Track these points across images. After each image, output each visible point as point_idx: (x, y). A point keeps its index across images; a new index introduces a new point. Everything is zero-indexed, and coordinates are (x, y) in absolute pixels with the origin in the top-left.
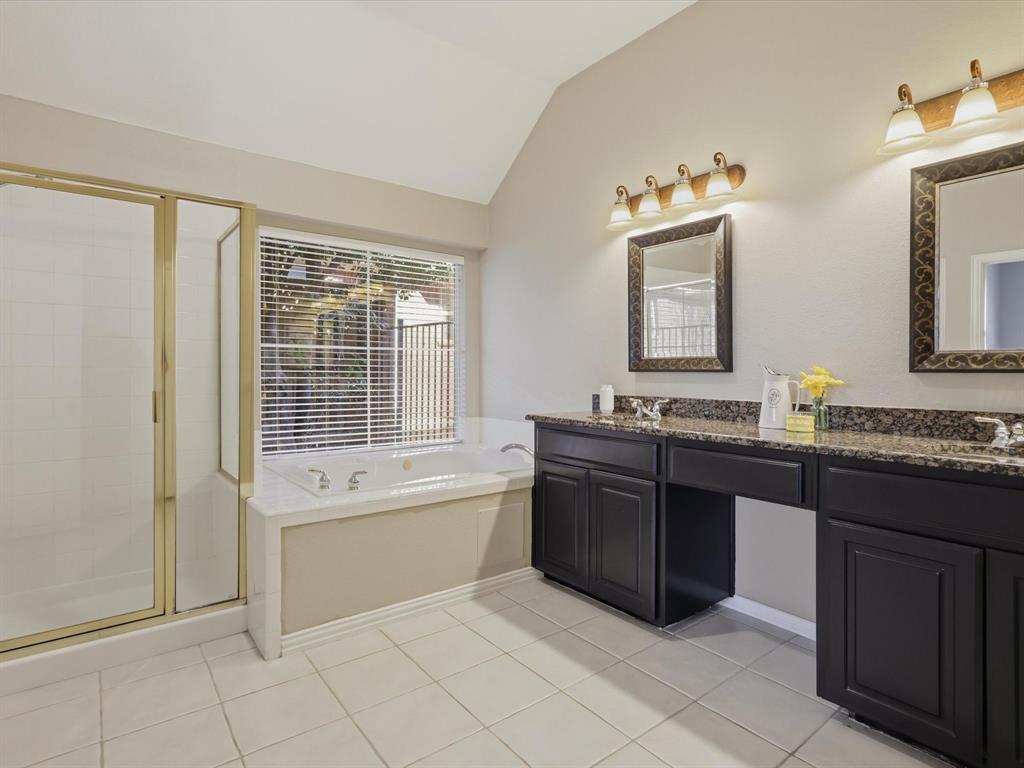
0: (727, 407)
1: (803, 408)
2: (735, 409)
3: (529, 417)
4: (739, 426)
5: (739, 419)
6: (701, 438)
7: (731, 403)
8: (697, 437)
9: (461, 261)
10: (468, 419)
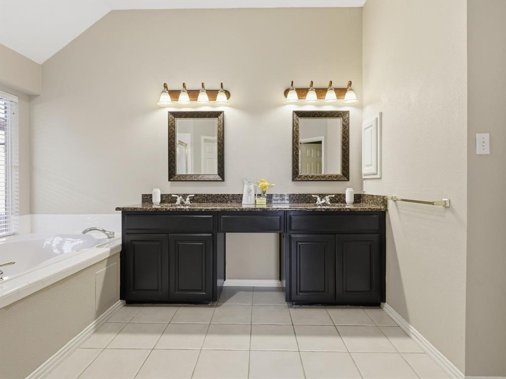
0: (223, 197)
1: (260, 195)
2: (227, 197)
3: (118, 209)
4: (229, 205)
5: (229, 202)
6: (238, 210)
7: (225, 195)
8: (237, 209)
9: (16, 99)
10: (22, 216)
